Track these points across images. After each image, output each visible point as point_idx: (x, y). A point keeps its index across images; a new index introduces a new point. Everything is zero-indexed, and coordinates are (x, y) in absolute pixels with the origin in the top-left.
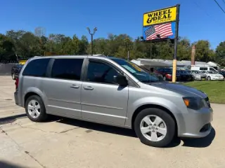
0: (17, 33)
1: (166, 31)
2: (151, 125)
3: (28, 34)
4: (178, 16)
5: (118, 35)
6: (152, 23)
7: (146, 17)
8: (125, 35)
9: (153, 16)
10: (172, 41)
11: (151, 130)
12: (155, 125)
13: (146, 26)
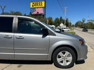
1: (41, 11)
2: (63, 56)
4: (45, 5)
5: (15, 12)
6: (35, 7)
7: (31, 4)
8: (19, 12)
9: (35, 4)
11: (63, 60)
12: (65, 56)
13: (31, 8)
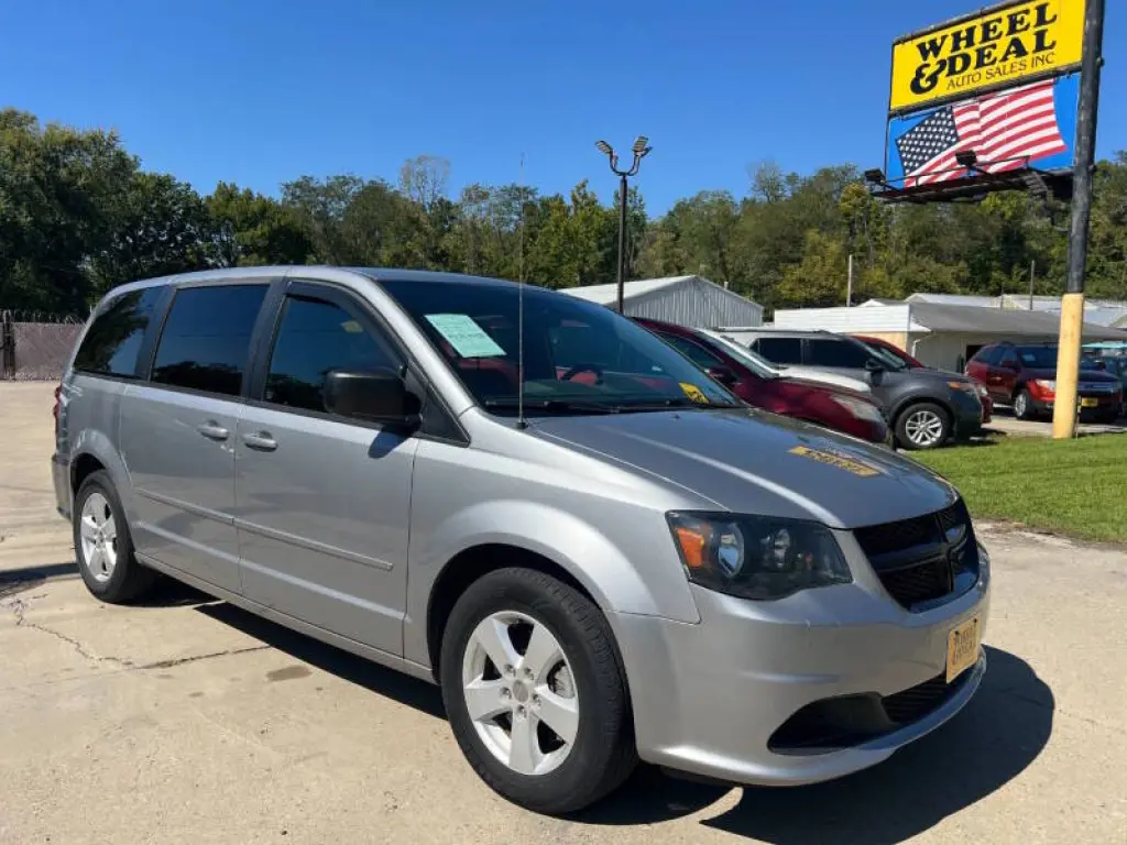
0: (328, 191)
3: (374, 192)
4: (1094, 40)
6: (943, 88)
7: (907, 59)
9: (945, 53)
10: (1061, 186)
11: (511, 702)
